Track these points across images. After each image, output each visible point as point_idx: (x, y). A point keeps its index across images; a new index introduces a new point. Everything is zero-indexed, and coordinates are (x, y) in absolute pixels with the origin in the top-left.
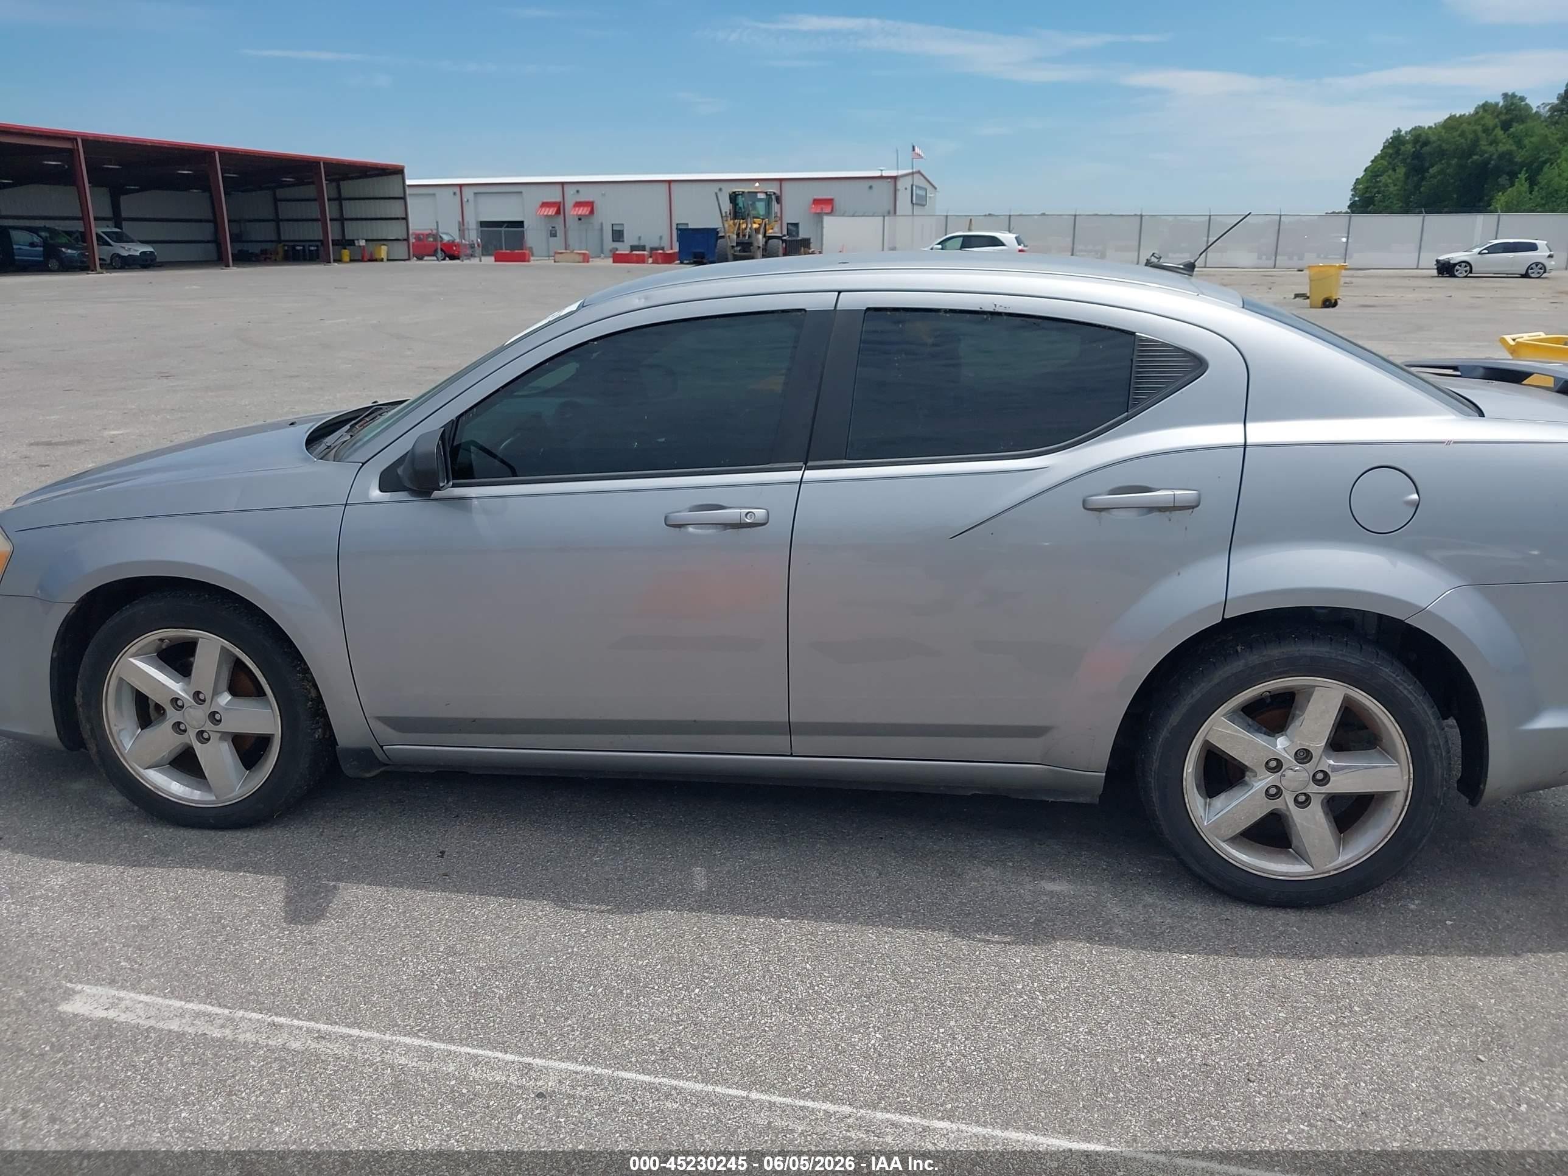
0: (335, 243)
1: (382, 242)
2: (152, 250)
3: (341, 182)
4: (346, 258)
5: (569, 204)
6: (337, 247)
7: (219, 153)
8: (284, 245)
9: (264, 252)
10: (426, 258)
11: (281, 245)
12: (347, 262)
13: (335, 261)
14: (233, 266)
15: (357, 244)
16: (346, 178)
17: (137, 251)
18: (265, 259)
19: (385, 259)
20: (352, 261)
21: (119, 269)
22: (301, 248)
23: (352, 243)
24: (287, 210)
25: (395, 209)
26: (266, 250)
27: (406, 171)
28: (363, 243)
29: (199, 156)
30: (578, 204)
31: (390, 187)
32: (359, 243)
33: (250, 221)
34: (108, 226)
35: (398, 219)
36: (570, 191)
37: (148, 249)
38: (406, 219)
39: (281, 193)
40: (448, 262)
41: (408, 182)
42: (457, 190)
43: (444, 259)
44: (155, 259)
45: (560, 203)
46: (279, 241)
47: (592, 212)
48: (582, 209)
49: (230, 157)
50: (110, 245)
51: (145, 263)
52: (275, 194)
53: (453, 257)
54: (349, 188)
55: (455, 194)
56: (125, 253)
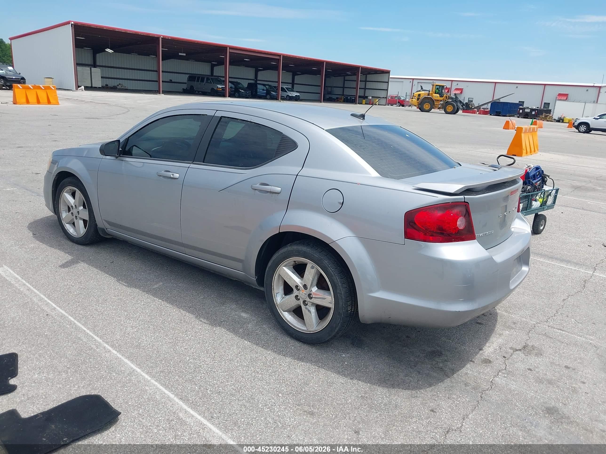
0: (360, 97)
1: (377, 98)
2: (299, 95)
3: (367, 75)
4: (364, 103)
5: (453, 88)
6: (360, 98)
7: (326, 63)
8: (344, 97)
9: (337, 98)
10: (394, 105)
11: (343, 96)
12: (364, 104)
13: (358, 103)
14: (323, 102)
15: (368, 98)
16: (369, 74)
17: (294, 95)
18: (337, 101)
19: (377, 104)
20: (366, 104)
21: (288, 100)
22: (350, 98)
23: (367, 97)
24: (347, 84)
25: (384, 86)
26: (338, 98)
27: (391, 72)
28: (370, 98)
29: (319, 63)
30: (457, 89)
31: (384, 78)
32: (369, 97)
33: (335, 87)
34: (288, 86)
35: (384, 90)
36: (454, 84)
37: (298, 94)
38: (387, 90)
39: (347, 78)
40: (401, 107)
41: (391, 76)
42: (412, 80)
43: (399, 106)
44: (300, 98)
45: (450, 88)
46: (343, 95)
47: (461, 93)
48: (457, 91)
49: (330, 64)
50: (287, 92)
51: (296, 99)
52: (344, 78)
53: (403, 106)
54: (370, 77)
55: (410, 82)
56: (291, 95)
